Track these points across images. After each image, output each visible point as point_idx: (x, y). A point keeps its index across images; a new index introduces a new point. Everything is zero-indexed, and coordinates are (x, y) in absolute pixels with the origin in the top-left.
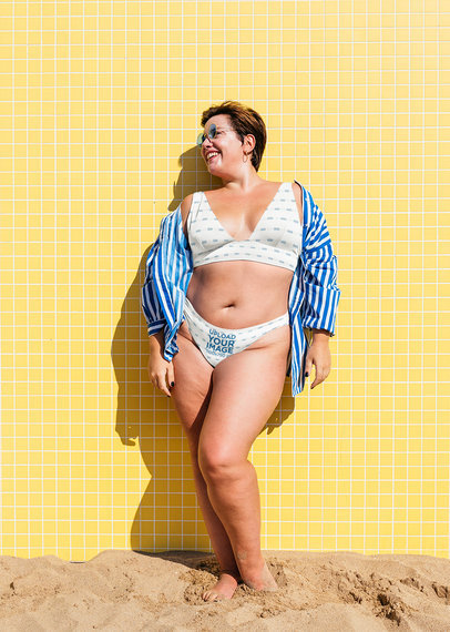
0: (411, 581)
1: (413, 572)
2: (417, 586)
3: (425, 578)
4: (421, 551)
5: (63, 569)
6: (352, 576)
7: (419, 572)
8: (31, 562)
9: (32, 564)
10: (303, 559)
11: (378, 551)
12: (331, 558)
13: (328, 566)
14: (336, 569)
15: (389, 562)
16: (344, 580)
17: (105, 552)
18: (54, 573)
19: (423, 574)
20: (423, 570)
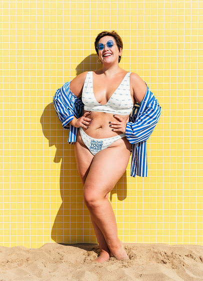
0: (190, 256)
1: (191, 252)
2: (193, 258)
3: (196, 254)
4: (196, 243)
5: (28, 251)
6: (163, 254)
7: (194, 252)
8: (12, 249)
9: (13, 250)
10: (141, 246)
11: (176, 243)
12: (153, 246)
13: (152, 249)
14: (156, 251)
15: (181, 248)
16: (159, 255)
17: (47, 244)
18: (24, 253)
19: (196, 253)
20: (196, 251)
